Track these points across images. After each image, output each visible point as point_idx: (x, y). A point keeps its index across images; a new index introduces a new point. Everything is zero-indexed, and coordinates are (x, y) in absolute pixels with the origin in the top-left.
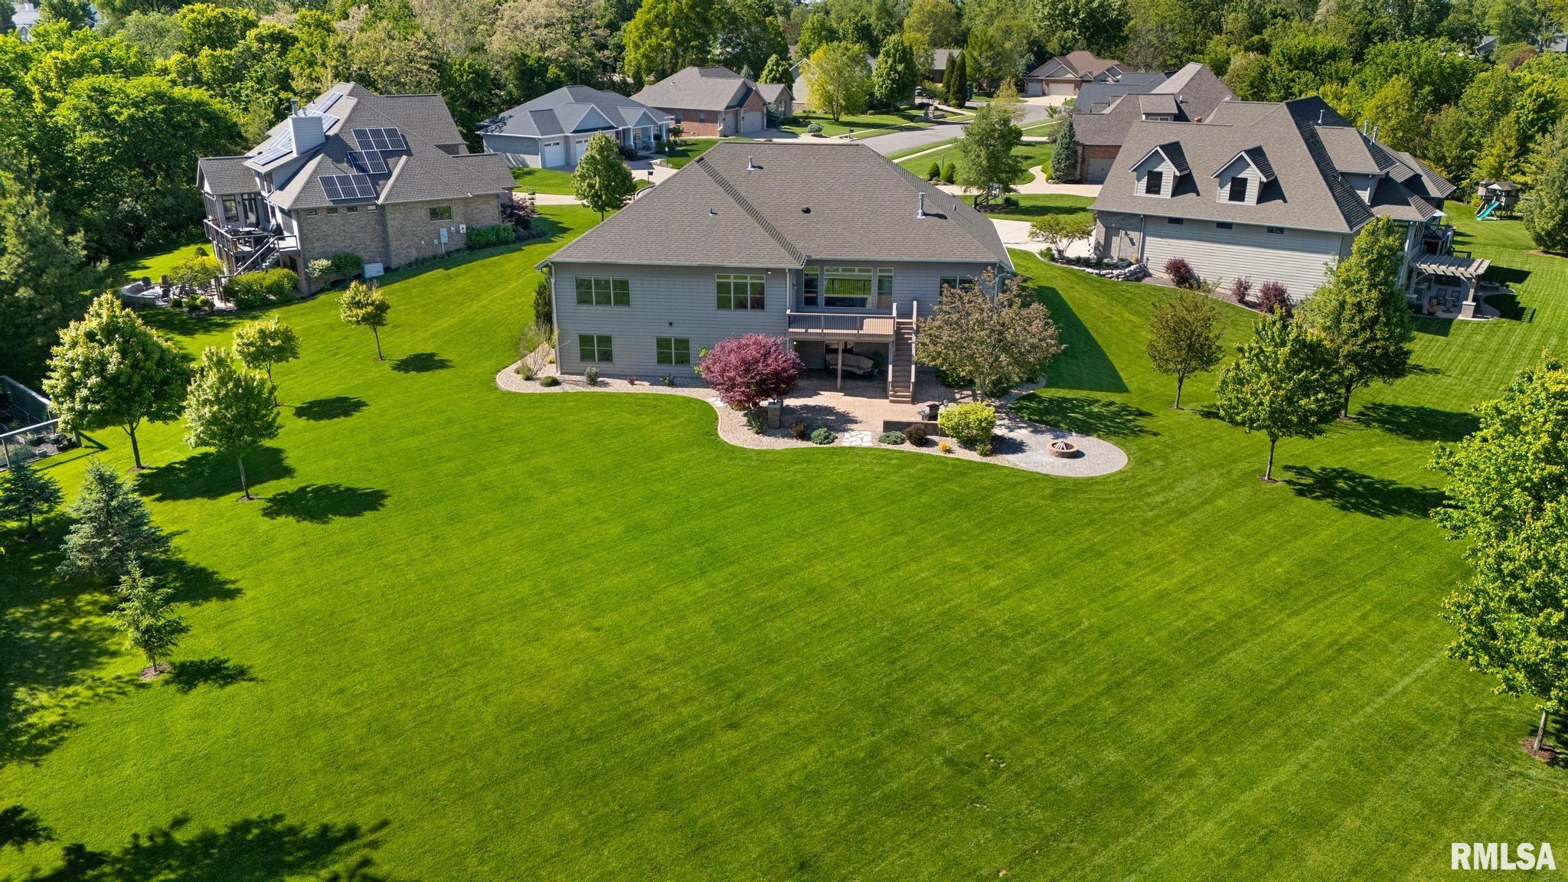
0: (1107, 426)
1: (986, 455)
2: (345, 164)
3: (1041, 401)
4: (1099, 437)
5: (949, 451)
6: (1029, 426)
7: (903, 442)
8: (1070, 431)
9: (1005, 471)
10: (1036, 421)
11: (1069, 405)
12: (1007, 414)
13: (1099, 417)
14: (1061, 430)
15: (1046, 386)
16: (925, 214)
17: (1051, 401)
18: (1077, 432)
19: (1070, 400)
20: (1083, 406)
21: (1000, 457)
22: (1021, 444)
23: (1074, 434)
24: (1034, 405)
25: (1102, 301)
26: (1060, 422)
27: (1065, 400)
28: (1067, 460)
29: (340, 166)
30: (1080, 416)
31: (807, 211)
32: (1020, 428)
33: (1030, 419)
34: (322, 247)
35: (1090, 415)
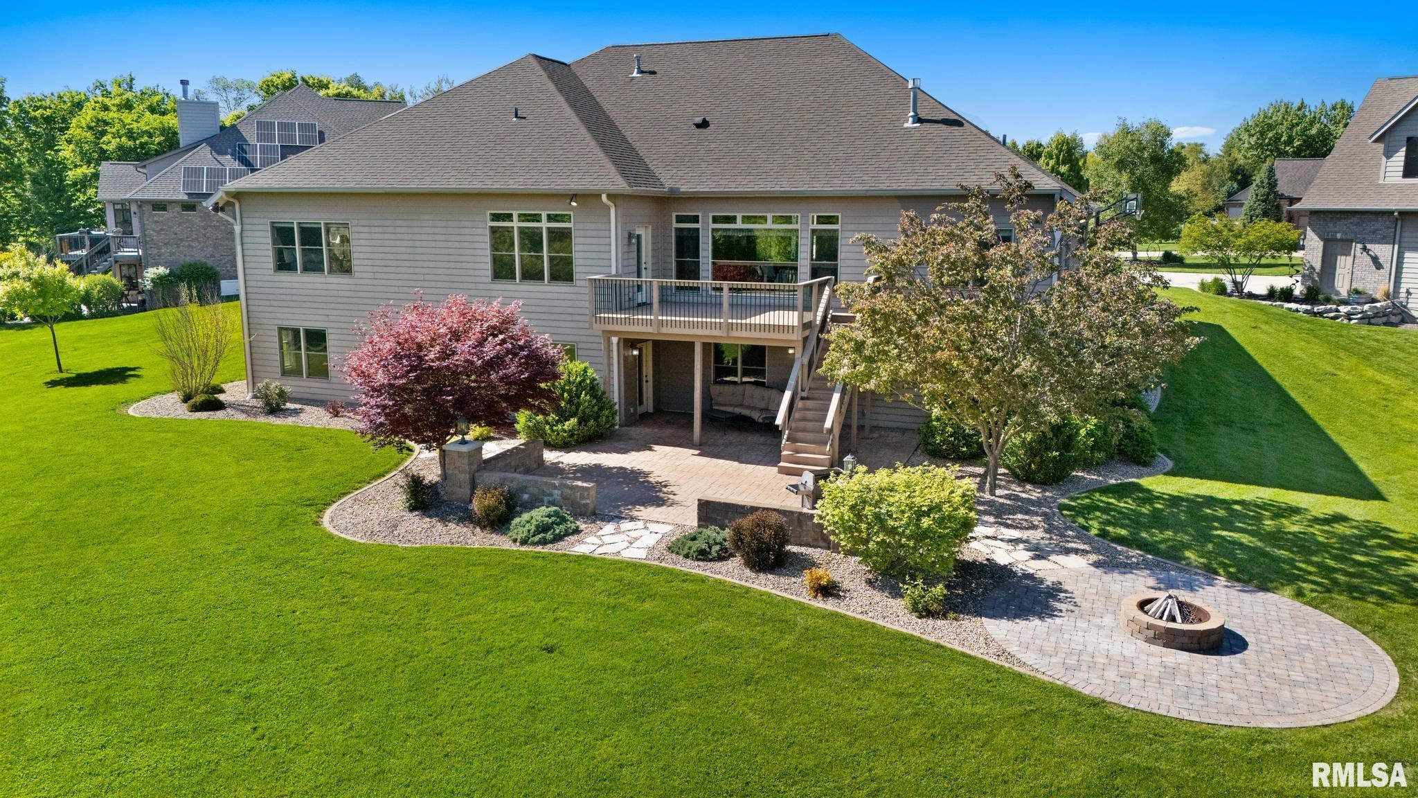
0: (1325, 570)
1: (926, 612)
2: (229, 157)
3: (1148, 497)
4: (1299, 594)
5: (828, 590)
6: (1096, 550)
7: (723, 556)
8: (1210, 572)
9: (958, 670)
10: (1120, 540)
11: (1221, 513)
12: (1047, 517)
13: (1303, 545)
14: (1187, 568)
15: (1172, 473)
16: (919, 120)
17: (1174, 501)
18: (1231, 577)
19: (1225, 504)
20: (1259, 518)
21: (970, 624)
22: (1055, 591)
23: (1222, 580)
24: (1127, 504)
25: (1316, 348)
26: (1188, 547)
27: (1211, 501)
28: (1183, 656)
29: (219, 158)
30: (1245, 539)
31: (704, 124)
32: (1068, 551)
33: (1103, 534)
34: (172, 254)
35: (1276, 537)
